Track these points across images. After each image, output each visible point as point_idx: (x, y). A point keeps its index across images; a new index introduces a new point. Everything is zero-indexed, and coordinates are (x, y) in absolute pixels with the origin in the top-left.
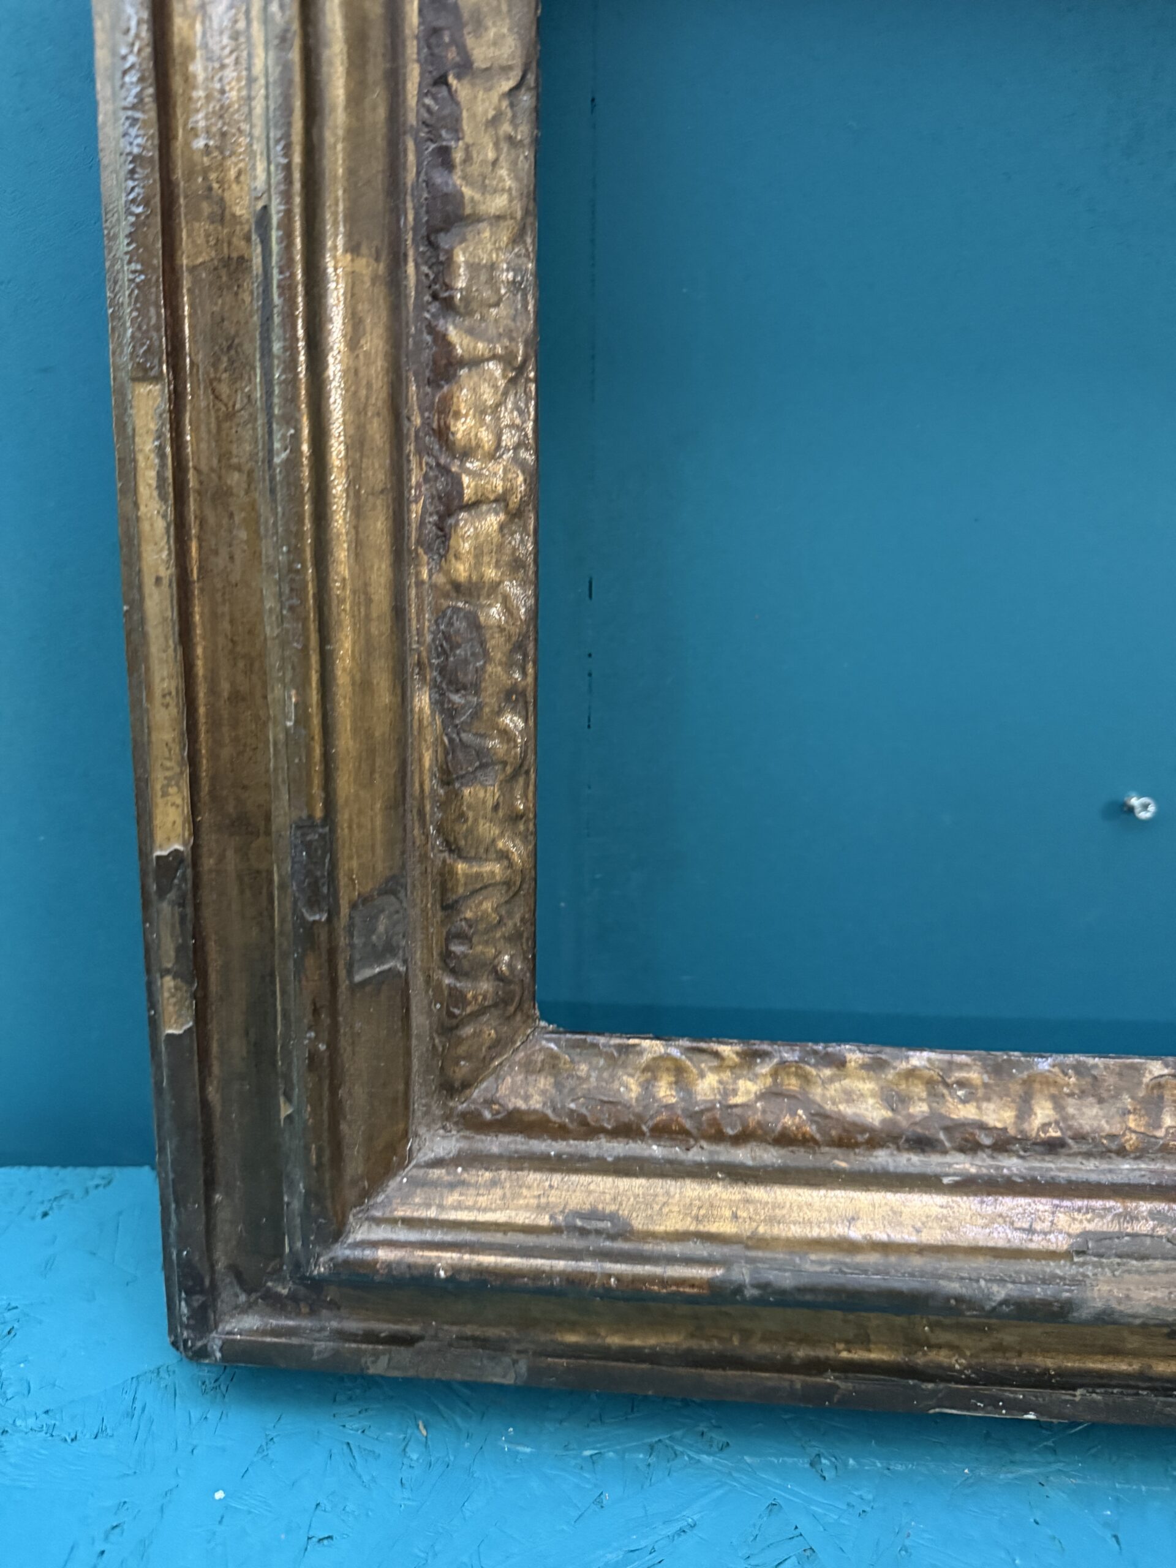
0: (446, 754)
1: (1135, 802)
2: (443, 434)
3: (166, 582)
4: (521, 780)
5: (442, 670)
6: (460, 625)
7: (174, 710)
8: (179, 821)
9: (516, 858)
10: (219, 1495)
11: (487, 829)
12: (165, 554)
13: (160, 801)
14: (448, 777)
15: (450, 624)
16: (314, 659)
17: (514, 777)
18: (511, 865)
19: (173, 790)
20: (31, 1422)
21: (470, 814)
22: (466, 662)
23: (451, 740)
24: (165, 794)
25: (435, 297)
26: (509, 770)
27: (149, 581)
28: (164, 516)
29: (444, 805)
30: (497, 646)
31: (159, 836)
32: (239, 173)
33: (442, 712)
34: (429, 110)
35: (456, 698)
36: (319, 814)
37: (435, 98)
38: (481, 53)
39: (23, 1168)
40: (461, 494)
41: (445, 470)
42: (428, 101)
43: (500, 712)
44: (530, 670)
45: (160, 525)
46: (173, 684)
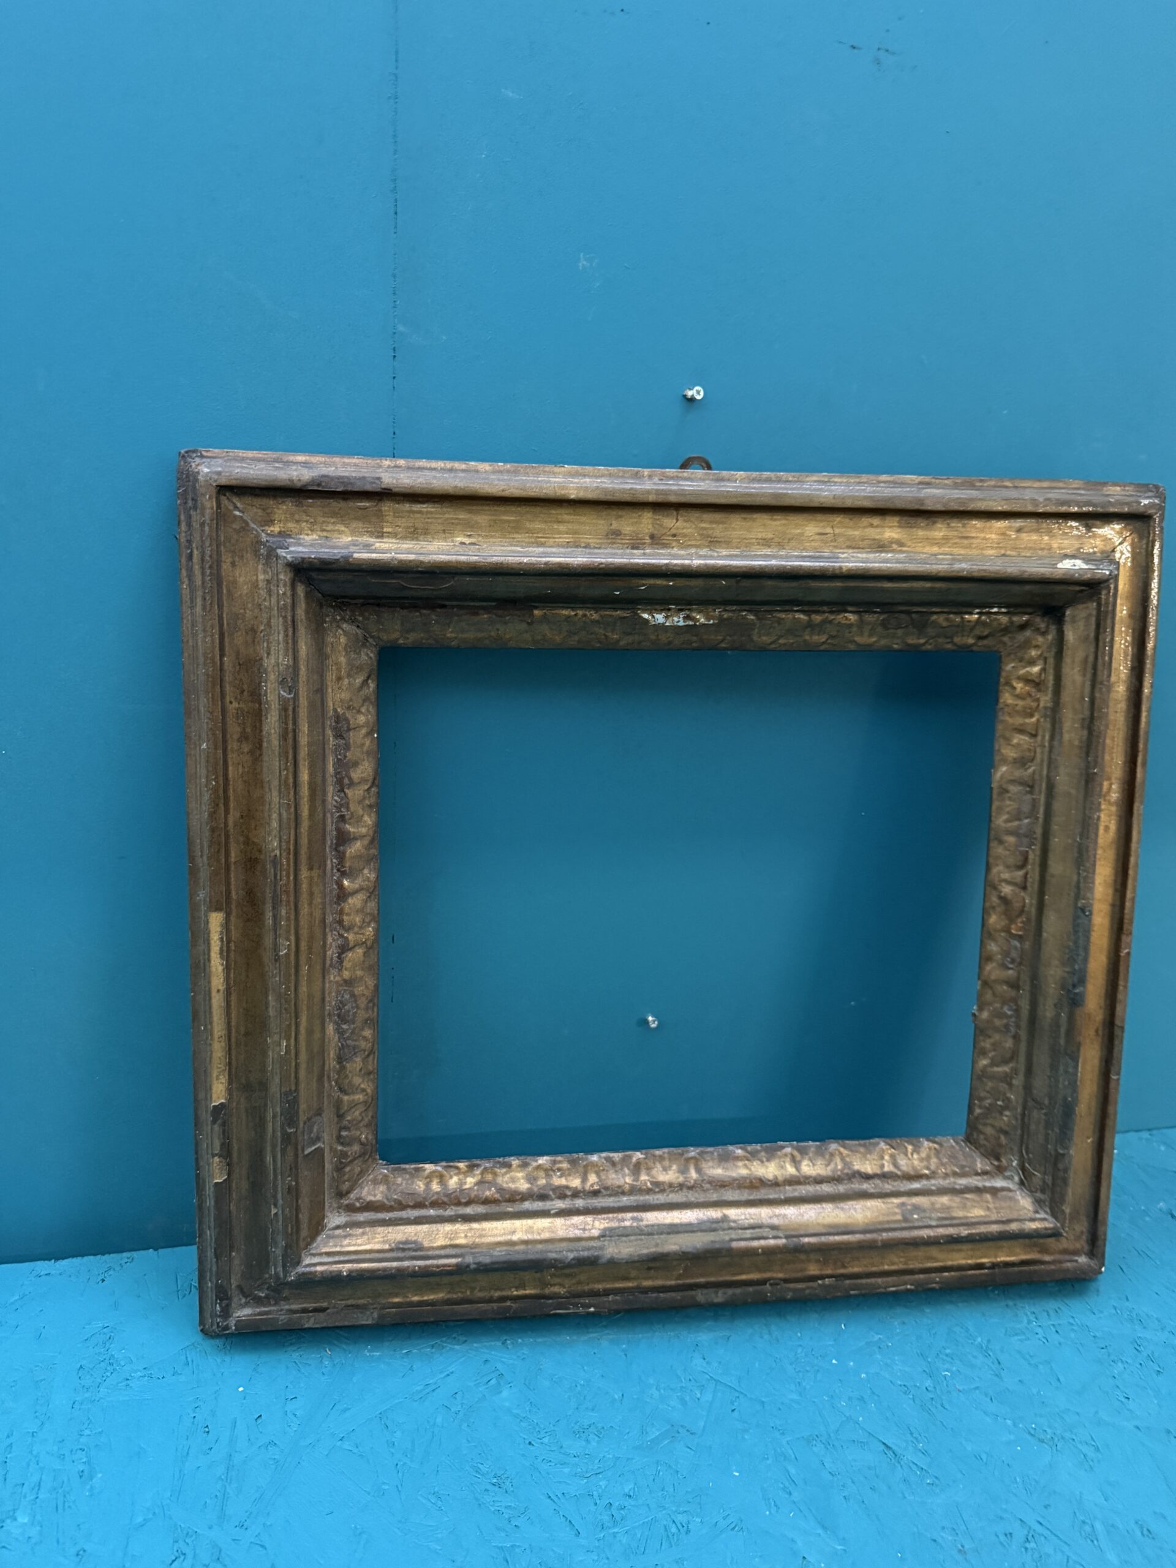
0: (340, 1049)
1: (650, 1018)
2: (340, 922)
3: (222, 992)
4: (371, 1057)
5: (339, 1015)
6: (347, 996)
7: (223, 1044)
8: (224, 1089)
9: (369, 1091)
10: (241, 1389)
11: (357, 1080)
12: (222, 980)
13: (215, 1082)
14: (340, 1059)
15: (343, 997)
16: (293, 1028)
17: (368, 1055)
18: (367, 1094)
19: (221, 1077)
20: (139, 1374)
21: (350, 1075)
22: (349, 1011)
23: (342, 1045)
24: (217, 1079)
25: (338, 870)
26: (366, 1053)
27: (214, 993)
28: (222, 964)
29: (339, 1073)
30: (362, 1002)
31: (214, 1096)
32: (256, 826)
33: (338, 1033)
34: (336, 801)
35: (345, 1027)
36: (293, 1088)
37: (339, 796)
38: (356, 775)
39: (79, 1258)
40: (348, 945)
41: (341, 936)
42: (336, 798)
43: (362, 1029)
44: (375, 1010)
45: (220, 968)
46: (224, 1032)
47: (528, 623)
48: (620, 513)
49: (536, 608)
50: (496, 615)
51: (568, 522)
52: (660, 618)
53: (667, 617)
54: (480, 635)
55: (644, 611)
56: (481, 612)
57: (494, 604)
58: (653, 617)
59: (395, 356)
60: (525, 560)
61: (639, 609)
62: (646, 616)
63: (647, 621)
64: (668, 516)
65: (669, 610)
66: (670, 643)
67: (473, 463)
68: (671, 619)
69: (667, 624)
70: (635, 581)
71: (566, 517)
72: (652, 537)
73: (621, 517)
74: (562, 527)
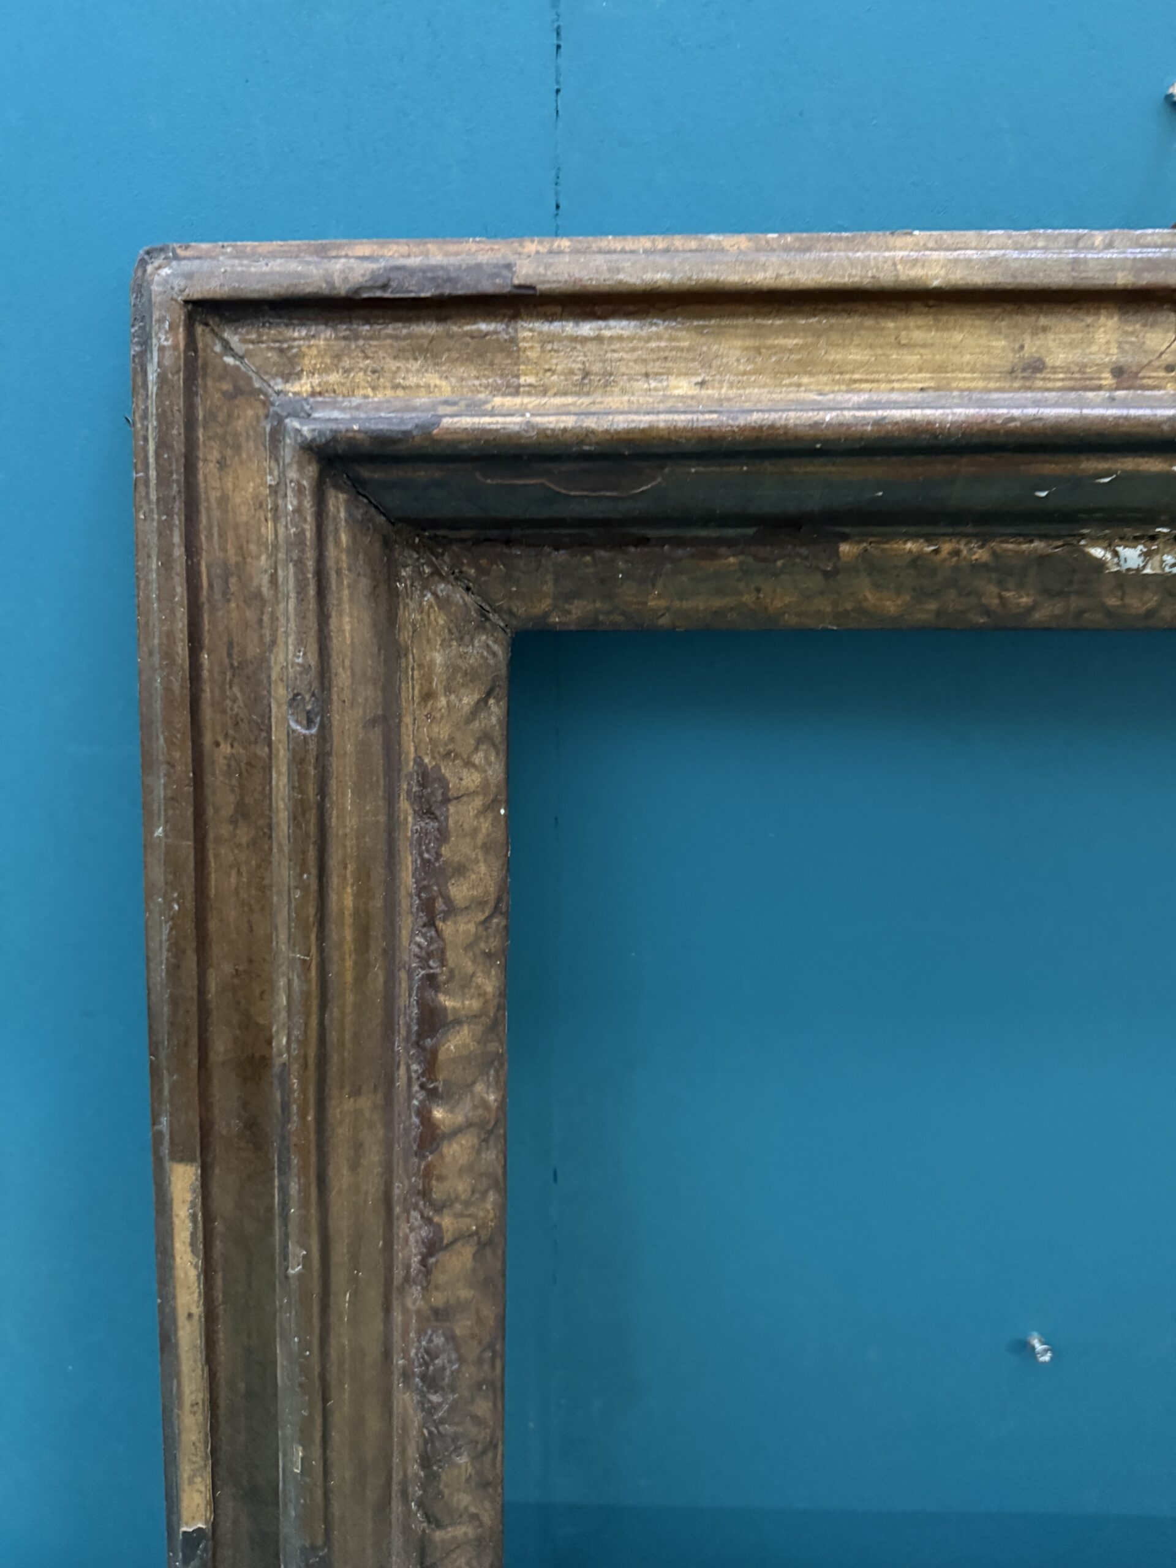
0: (426, 1443)
2: (425, 1194)
3: (196, 1318)
4: (490, 1455)
5: (423, 1377)
6: (439, 1340)
7: (200, 1418)
8: (202, 1506)
9: (486, 1519)
11: (463, 1500)
12: (196, 1295)
13: (185, 1486)
14: (426, 1462)
15: (430, 1341)
16: (319, 1421)
17: (484, 1452)
18: (481, 1525)
19: (198, 1480)
21: (446, 1492)
22: (444, 1369)
23: (430, 1433)
24: (191, 1482)
25: (422, 1086)
26: (480, 1447)
27: (182, 1319)
28: (196, 1267)
29: (424, 1487)
30: (472, 1351)
31: (185, 1514)
32: (263, 993)
33: (423, 1410)
34: (419, 946)
35: (435, 1398)
37: (424, 936)
38: (460, 891)
40: (442, 1239)
41: (428, 1221)
42: (419, 939)
43: (472, 1400)
44: (498, 1364)
45: (193, 1273)
46: (201, 1396)
47: (827, 575)
48: (1043, 321)
49: (845, 538)
50: (756, 558)
51: (924, 346)
52: (1131, 556)
53: (1147, 555)
54: (718, 603)
55: (1095, 541)
56: (723, 550)
57: (751, 531)
58: (1116, 554)
59: (559, 47)
60: (828, 417)
61: (1083, 536)
62: (1098, 552)
63: (1101, 564)
64: (1153, 325)
65: (1153, 538)
66: (1150, 614)
67: (713, 237)
68: (1157, 558)
69: (1148, 571)
70: (1090, 465)
71: (918, 335)
72: (1118, 372)
73: (1045, 329)
74: (912, 358)
